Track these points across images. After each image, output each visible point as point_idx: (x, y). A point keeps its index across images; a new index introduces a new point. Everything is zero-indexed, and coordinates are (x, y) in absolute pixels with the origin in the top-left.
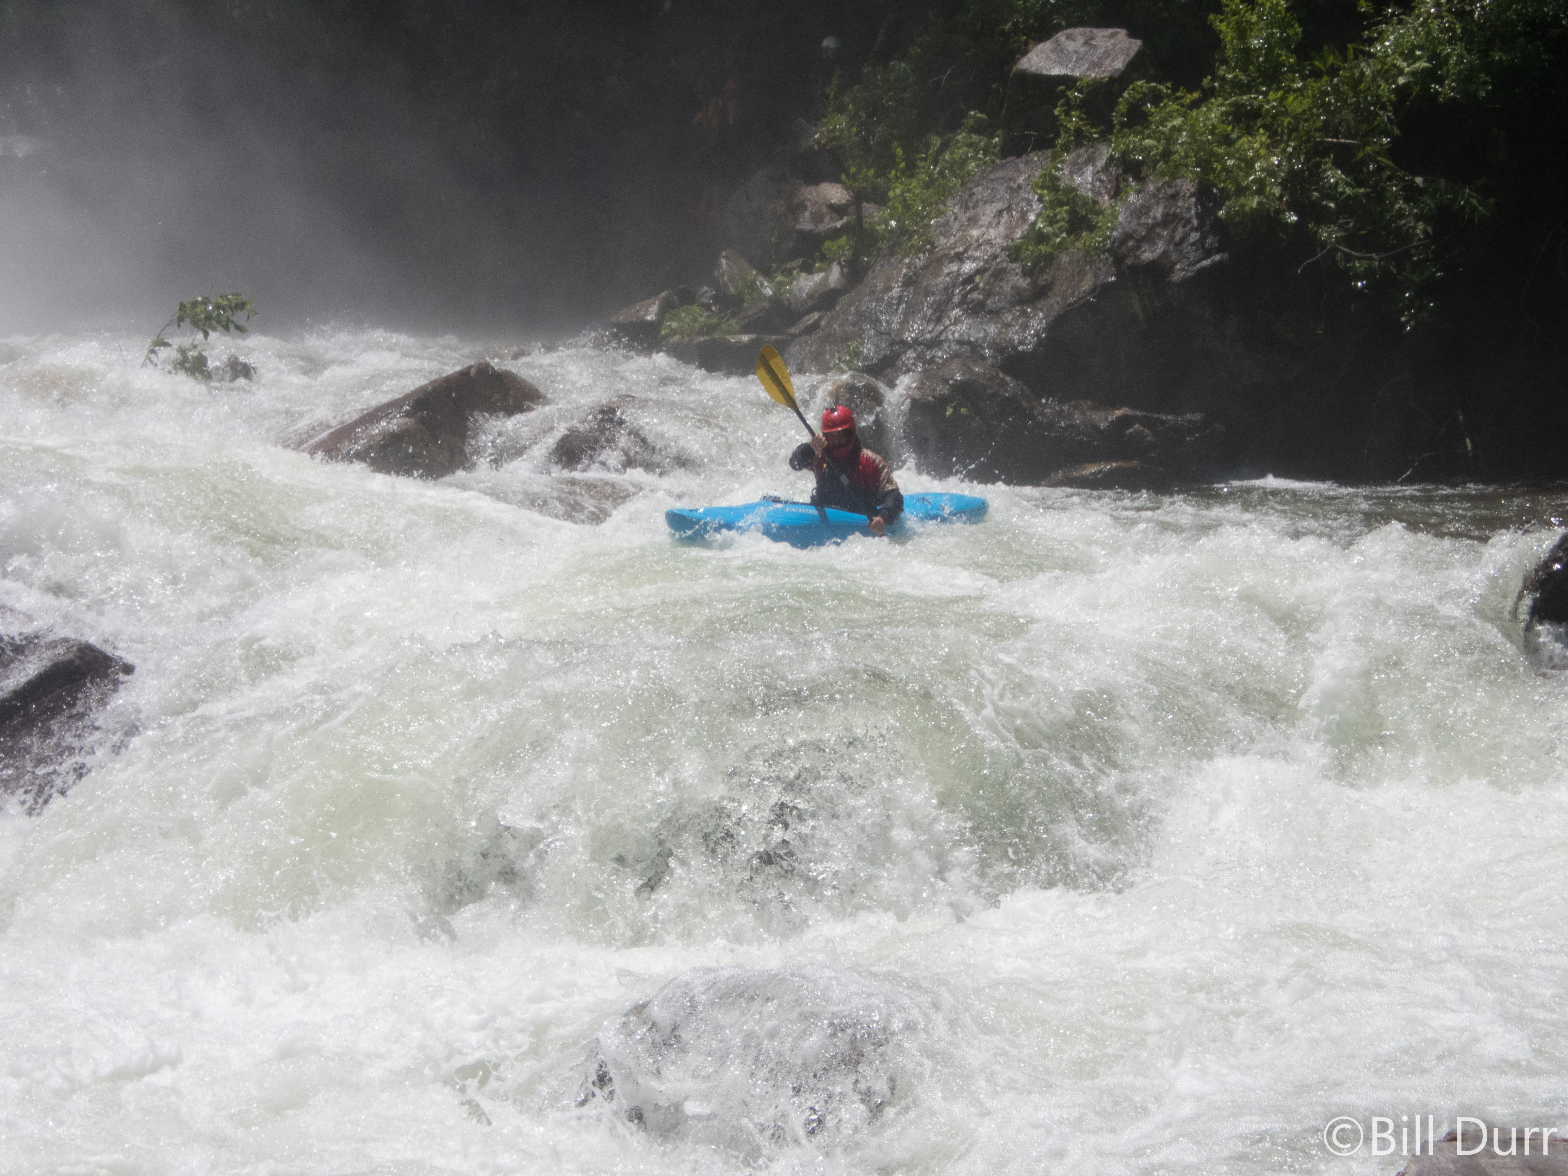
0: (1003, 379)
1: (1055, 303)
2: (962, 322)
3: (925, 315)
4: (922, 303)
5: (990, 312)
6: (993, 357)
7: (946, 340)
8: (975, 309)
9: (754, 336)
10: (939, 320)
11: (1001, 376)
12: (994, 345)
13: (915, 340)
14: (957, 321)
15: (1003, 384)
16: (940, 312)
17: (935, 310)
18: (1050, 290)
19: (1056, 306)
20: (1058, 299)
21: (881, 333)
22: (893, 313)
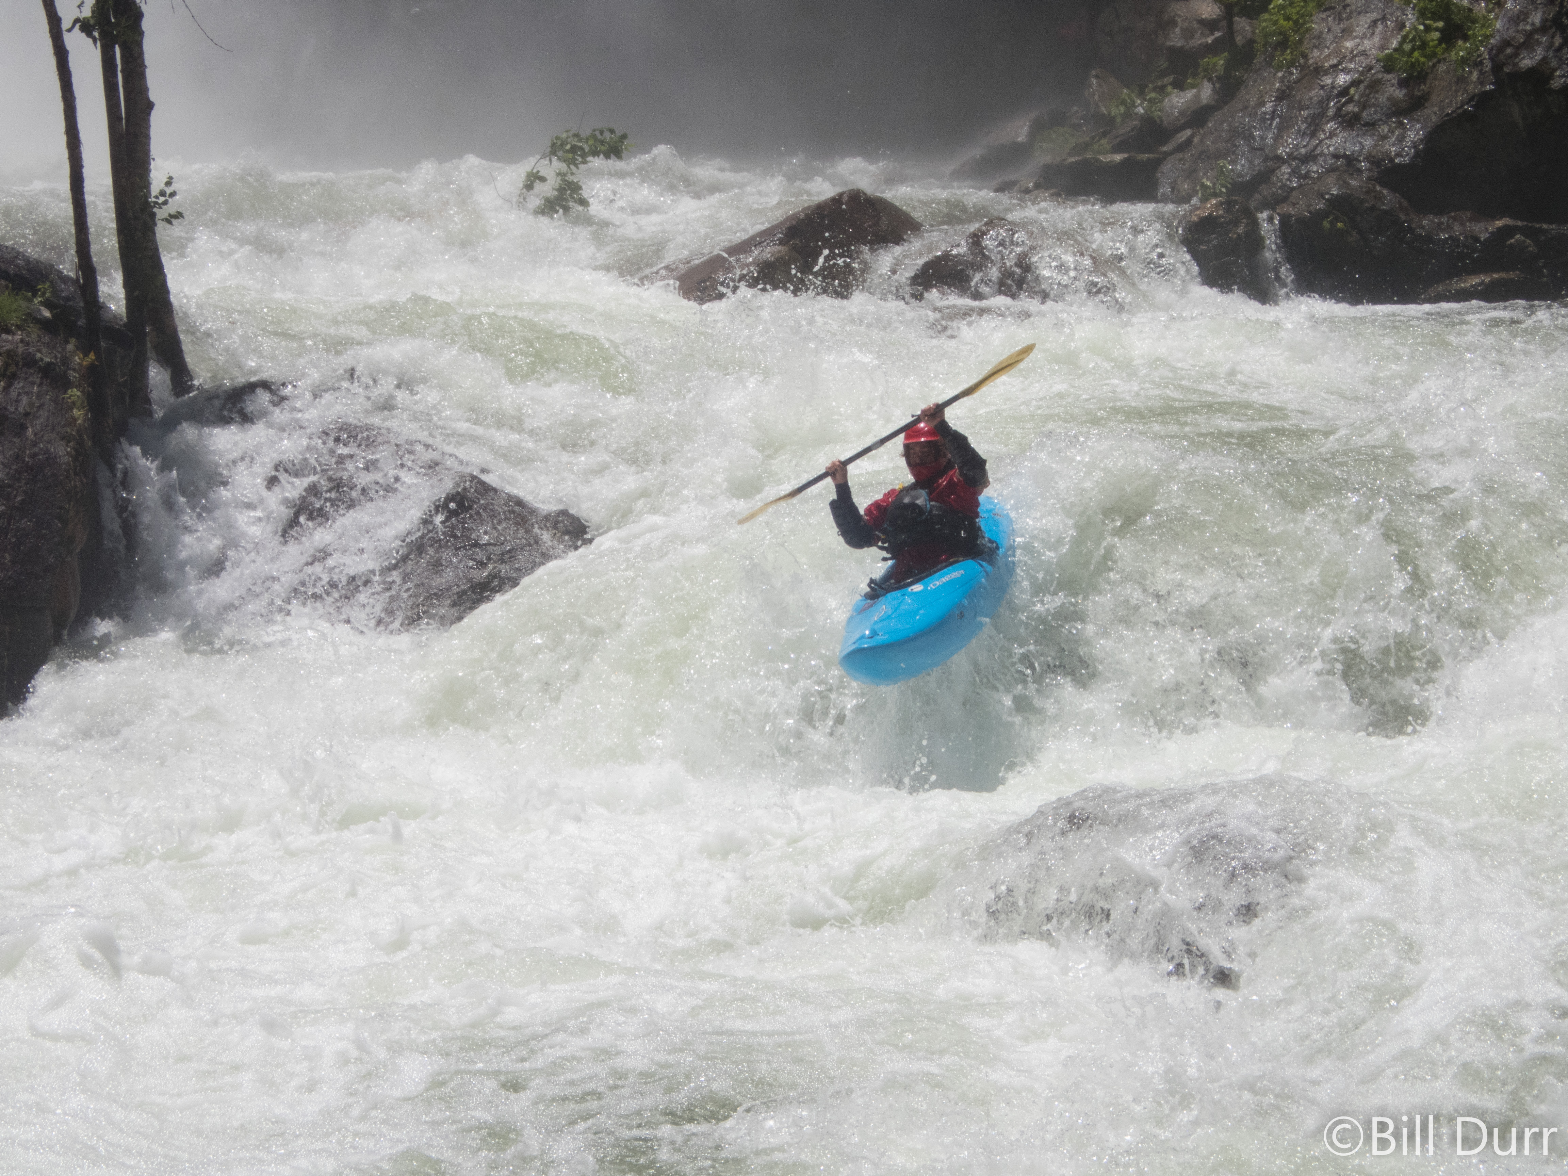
0: (1380, 192)
1: (1433, 113)
2: (1336, 135)
3: (1299, 130)
4: (1296, 117)
5: (1367, 124)
6: (1370, 170)
7: (1322, 154)
8: (1350, 122)
9: (1126, 155)
10: (1313, 134)
11: (1378, 188)
12: (1370, 158)
13: (1290, 155)
14: (1332, 135)
15: (1379, 197)
16: (1315, 125)
17: (1310, 125)
18: (1427, 100)
19: (1434, 119)
20: (1436, 109)
21: (1255, 149)
22: (1266, 128)
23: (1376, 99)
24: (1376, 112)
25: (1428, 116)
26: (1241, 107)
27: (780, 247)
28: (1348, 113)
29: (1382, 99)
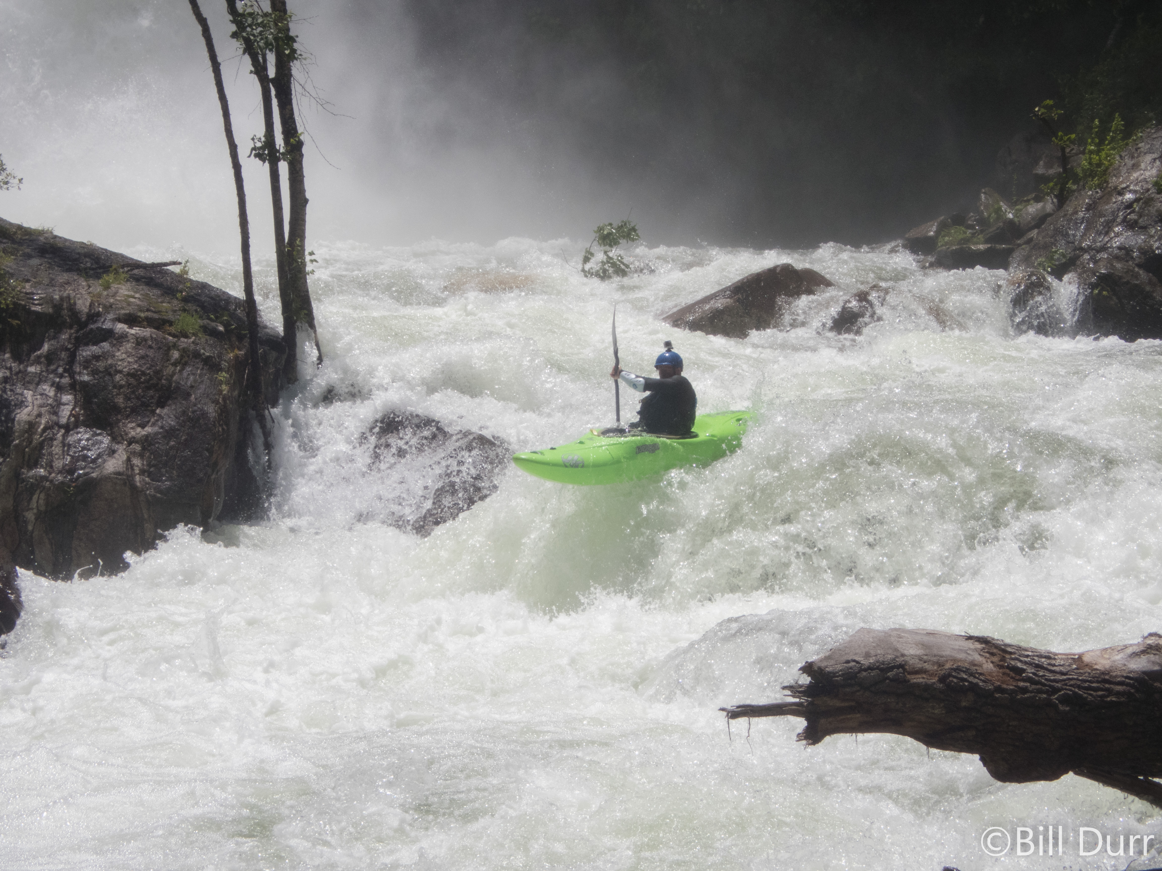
0: (1137, 273)
2: (1122, 234)
3: (1098, 230)
4: (1097, 222)
5: (1141, 227)
6: (1138, 258)
7: (1111, 247)
8: (1131, 226)
10: (1107, 234)
11: (1138, 270)
12: (1140, 250)
13: (1090, 247)
14: (1119, 234)
15: (1135, 276)
16: (1108, 227)
17: (1104, 227)
21: (1069, 242)
22: (1077, 229)
23: (1149, 211)
24: (1148, 220)
26: (1063, 214)
27: (728, 300)
28: (1131, 220)
29: (1153, 210)
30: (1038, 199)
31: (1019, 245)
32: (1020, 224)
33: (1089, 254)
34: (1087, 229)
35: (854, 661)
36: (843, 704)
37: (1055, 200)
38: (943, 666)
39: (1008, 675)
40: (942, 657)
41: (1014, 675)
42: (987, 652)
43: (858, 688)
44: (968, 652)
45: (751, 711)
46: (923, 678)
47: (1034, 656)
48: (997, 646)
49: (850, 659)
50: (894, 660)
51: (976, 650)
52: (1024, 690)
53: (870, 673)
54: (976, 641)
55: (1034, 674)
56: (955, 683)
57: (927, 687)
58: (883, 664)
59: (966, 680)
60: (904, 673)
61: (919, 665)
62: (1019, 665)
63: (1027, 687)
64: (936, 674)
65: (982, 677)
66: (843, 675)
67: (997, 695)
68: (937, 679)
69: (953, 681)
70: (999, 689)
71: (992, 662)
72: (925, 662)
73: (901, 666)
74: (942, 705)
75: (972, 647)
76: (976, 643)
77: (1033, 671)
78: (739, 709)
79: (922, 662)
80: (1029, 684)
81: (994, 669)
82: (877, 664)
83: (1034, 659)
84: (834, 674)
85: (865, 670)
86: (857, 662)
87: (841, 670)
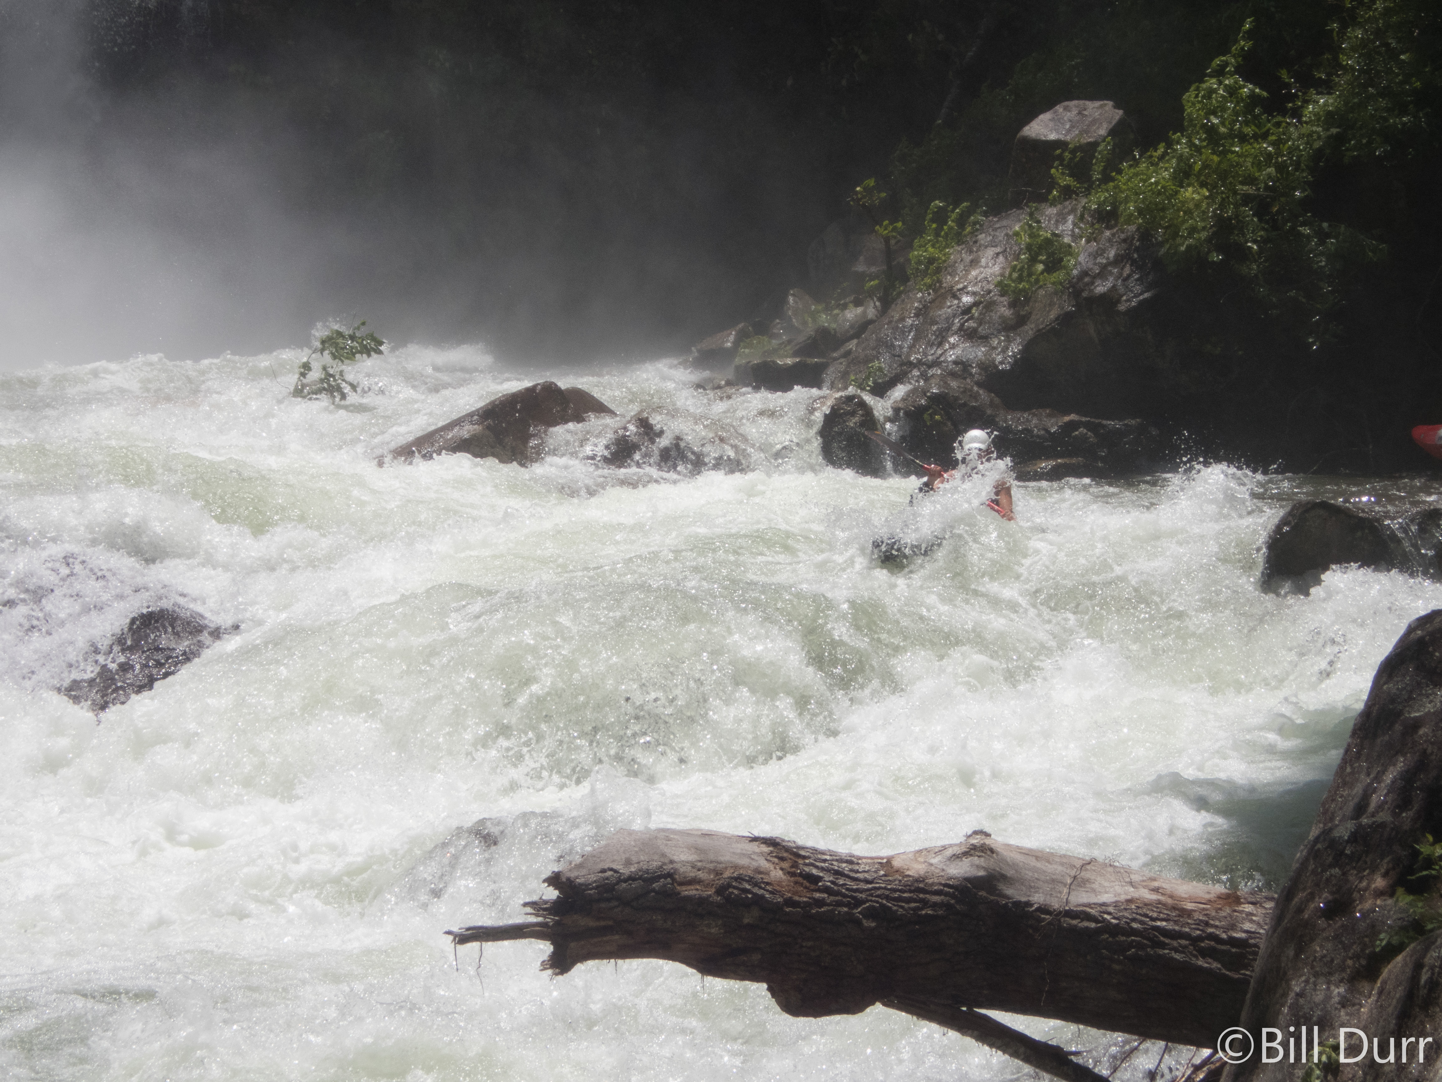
1: (1029, 330)
2: (959, 346)
3: (929, 341)
4: (927, 330)
5: (981, 337)
6: (980, 374)
7: (945, 361)
8: (970, 335)
9: (798, 360)
10: (940, 344)
12: (980, 365)
14: (953, 347)
16: (941, 338)
17: (937, 337)
18: (1028, 318)
19: (1030, 332)
20: (1033, 326)
21: (894, 356)
22: (904, 339)
23: (990, 317)
24: (989, 328)
25: (1027, 332)
26: (887, 321)
27: (476, 427)
28: (969, 328)
29: (995, 317)
30: (858, 303)
31: (835, 359)
32: (835, 332)
33: (919, 369)
34: (916, 339)
35: (611, 869)
36: (597, 924)
37: (878, 304)
38: (721, 874)
39: (802, 884)
40: (720, 863)
41: (808, 884)
42: (776, 857)
43: (616, 903)
44: (752, 856)
45: (484, 933)
46: (697, 890)
47: (833, 860)
48: (787, 849)
49: (606, 867)
50: (661, 867)
51: (762, 854)
52: (820, 903)
53: (630, 884)
54: (762, 843)
55: (832, 882)
56: (736, 895)
57: (702, 901)
58: (648, 873)
59: (748, 891)
60: (672, 884)
61: (692, 874)
62: (814, 871)
63: (824, 899)
64: (713, 885)
65: (768, 888)
66: (597, 887)
67: (787, 910)
68: (713, 890)
69: (733, 893)
70: (789, 902)
71: (782, 869)
72: (699, 870)
73: (669, 875)
74: (720, 922)
75: (757, 850)
76: (762, 845)
77: (831, 879)
78: (469, 932)
79: (695, 870)
80: (826, 895)
81: (784, 877)
82: (640, 874)
83: (832, 865)
84: (586, 886)
85: (625, 881)
86: (615, 871)
87: (595, 881)
